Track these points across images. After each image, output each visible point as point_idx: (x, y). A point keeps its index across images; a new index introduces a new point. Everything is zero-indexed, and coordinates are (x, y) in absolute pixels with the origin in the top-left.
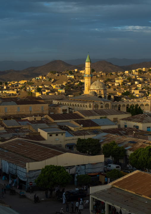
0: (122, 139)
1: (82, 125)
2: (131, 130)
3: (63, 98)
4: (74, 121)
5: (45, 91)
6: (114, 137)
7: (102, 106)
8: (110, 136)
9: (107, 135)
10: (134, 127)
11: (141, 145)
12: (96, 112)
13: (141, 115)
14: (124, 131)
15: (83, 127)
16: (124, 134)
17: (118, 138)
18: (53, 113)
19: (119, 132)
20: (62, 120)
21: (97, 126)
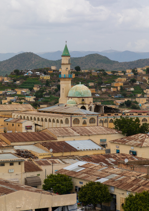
0: (107, 171)
1: (51, 150)
2: (123, 157)
3: (28, 109)
4: (39, 144)
5: (6, 99)
6: (95, 167)
7: (85, 121)
8: (91, 166)
9: (86, 165)
10: (130, 153)
11: (133, 179)
12: (75, 131)
13: (140, 135)
14: (113, 158)
15: (53, 152)
16: (113, 162)
17: (101, 169)
18: (11, 132)
19: (106, 160)
20: (23, 142)
21: (75, 151)
